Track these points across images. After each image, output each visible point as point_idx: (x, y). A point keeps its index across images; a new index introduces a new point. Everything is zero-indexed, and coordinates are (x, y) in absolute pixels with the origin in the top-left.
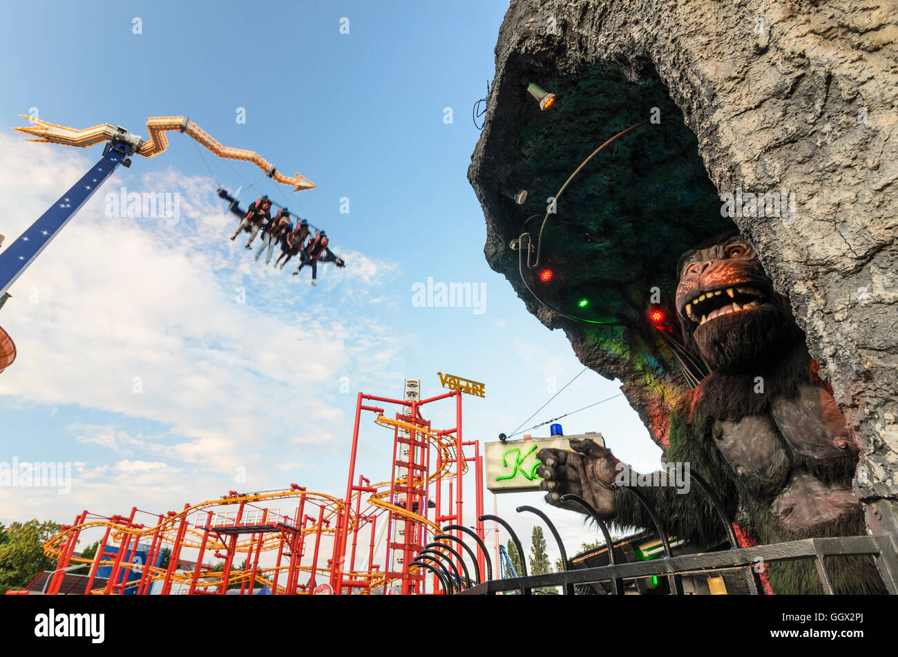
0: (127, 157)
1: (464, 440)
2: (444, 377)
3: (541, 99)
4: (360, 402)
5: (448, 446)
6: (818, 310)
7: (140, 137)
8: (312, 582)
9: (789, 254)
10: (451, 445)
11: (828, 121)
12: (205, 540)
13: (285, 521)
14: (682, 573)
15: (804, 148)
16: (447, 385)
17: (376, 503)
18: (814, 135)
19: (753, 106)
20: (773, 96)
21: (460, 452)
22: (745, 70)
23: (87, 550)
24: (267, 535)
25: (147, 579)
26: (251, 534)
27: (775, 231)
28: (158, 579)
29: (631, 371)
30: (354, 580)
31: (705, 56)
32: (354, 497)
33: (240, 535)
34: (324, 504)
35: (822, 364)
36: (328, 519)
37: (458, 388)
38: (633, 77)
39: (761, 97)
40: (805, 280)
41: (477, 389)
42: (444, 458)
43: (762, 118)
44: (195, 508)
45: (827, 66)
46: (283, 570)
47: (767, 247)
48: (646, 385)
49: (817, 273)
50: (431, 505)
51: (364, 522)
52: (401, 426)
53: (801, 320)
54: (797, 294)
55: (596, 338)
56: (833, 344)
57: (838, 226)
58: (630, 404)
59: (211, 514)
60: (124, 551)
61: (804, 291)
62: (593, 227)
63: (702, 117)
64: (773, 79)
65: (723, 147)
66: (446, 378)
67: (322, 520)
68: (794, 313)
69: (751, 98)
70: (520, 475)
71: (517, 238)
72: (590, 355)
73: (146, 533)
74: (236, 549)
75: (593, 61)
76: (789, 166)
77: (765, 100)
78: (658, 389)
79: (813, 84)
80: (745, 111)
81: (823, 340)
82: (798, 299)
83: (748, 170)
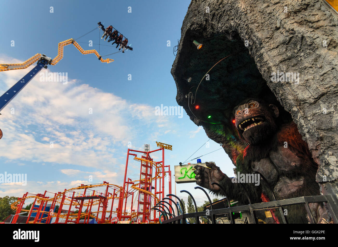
0: (46, 65)
1: (165, 165)
2: (158, 143)
3: (198, 46)
4: (128, 152)
5: (159, 167)
6: (302, 116)
7: (51, 58)
8: (110, 216)
9: (290, 97)
10: (160, 167)
11: (302, 52)
12: (72, 202)
13: (101, 195)
14: (256, 210)
15: (294, 61)
16: (159, 146)
17: (134, 188)
18: (297, 57)
19: (275, 47)
20: (282, 44)
21: (164, 169)
22: (272, 35)
23: (27, 207)
24: (94, 200)
25: (50, 217)
26: (89, 200)
27: (285, 90)
28: (54, 217)
29: (225, 140)
30: (125, 215)
31: (258, 30)
32: (126, 186)
33: (85, 200)
34: (115, 188)
35: (303, 135)
36: (116, 194)
37: (163, 147)
38: (230, 38)
39: (278, 44)
40: (296, 106)
41: (170, 147)
42: (158, 171)
43: (278, 51)
44: (68, 190)
45: (302, 33)
46: (100, 212)
47: (282, 95)
48: (231, 145)
49: (301, 104)
50: (153, 188)
51: (129, 194)
52: (143, 161)
53: (295, 120)
54: (294, 111)
55: (214, 129)
56: (308, 128)
57: (307, 87)
58: (225, 152)
59: (74, 192)
60: (41, 207)
61: (296, 110)
62: (213, 90)
63: (257, 51)
64: (282, 38)
65: (265, 61)
66: (159, 144)
67: (115, 194)
68: (293, 118)
69: (274, 45)
70: (186, 177)
71: (188, 94)
72: (211, 135)
73: (50, 200)
74: (83, 205)
75: (216, 33)
76: (289, 67)
77: (279, 45)
78: (235, 146)
79: (296, 39)
80: (272, 49)
81: (304, 127)
82: (294, 113)
83: (274, 69)
